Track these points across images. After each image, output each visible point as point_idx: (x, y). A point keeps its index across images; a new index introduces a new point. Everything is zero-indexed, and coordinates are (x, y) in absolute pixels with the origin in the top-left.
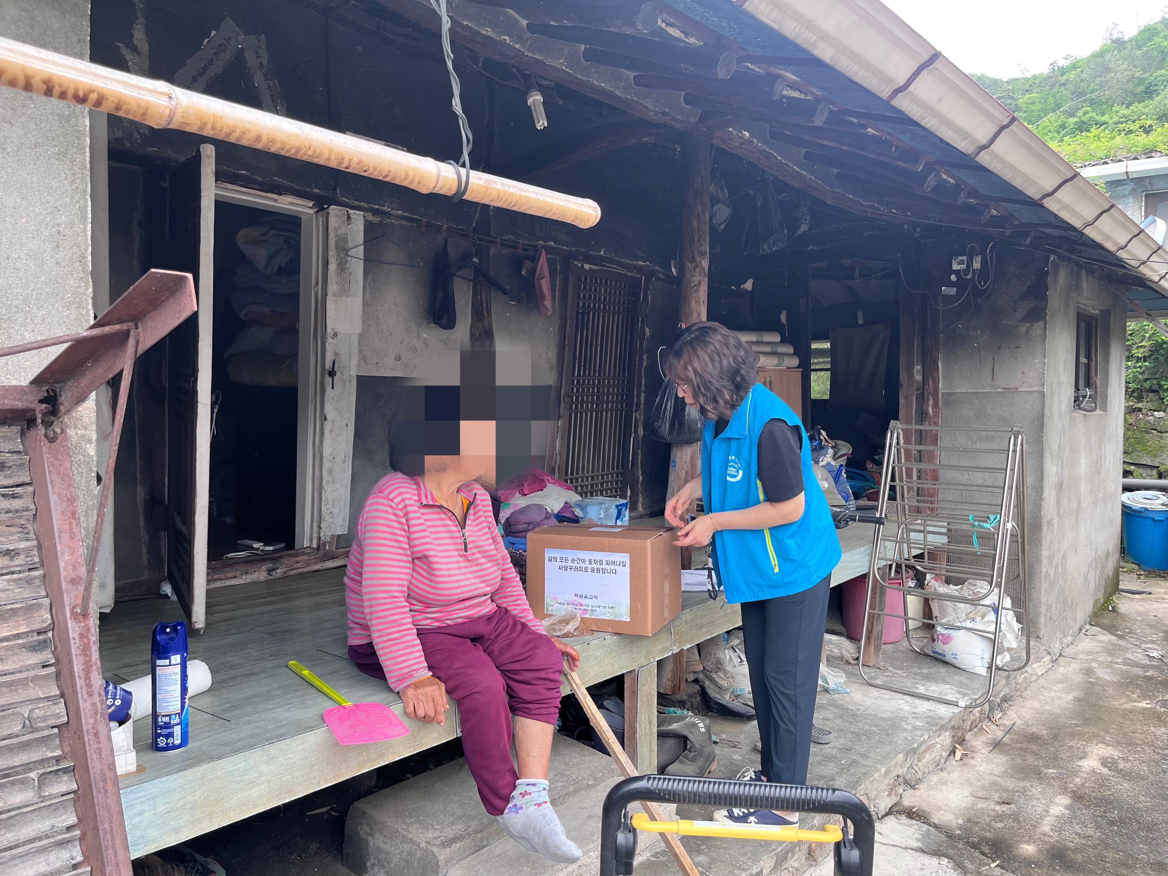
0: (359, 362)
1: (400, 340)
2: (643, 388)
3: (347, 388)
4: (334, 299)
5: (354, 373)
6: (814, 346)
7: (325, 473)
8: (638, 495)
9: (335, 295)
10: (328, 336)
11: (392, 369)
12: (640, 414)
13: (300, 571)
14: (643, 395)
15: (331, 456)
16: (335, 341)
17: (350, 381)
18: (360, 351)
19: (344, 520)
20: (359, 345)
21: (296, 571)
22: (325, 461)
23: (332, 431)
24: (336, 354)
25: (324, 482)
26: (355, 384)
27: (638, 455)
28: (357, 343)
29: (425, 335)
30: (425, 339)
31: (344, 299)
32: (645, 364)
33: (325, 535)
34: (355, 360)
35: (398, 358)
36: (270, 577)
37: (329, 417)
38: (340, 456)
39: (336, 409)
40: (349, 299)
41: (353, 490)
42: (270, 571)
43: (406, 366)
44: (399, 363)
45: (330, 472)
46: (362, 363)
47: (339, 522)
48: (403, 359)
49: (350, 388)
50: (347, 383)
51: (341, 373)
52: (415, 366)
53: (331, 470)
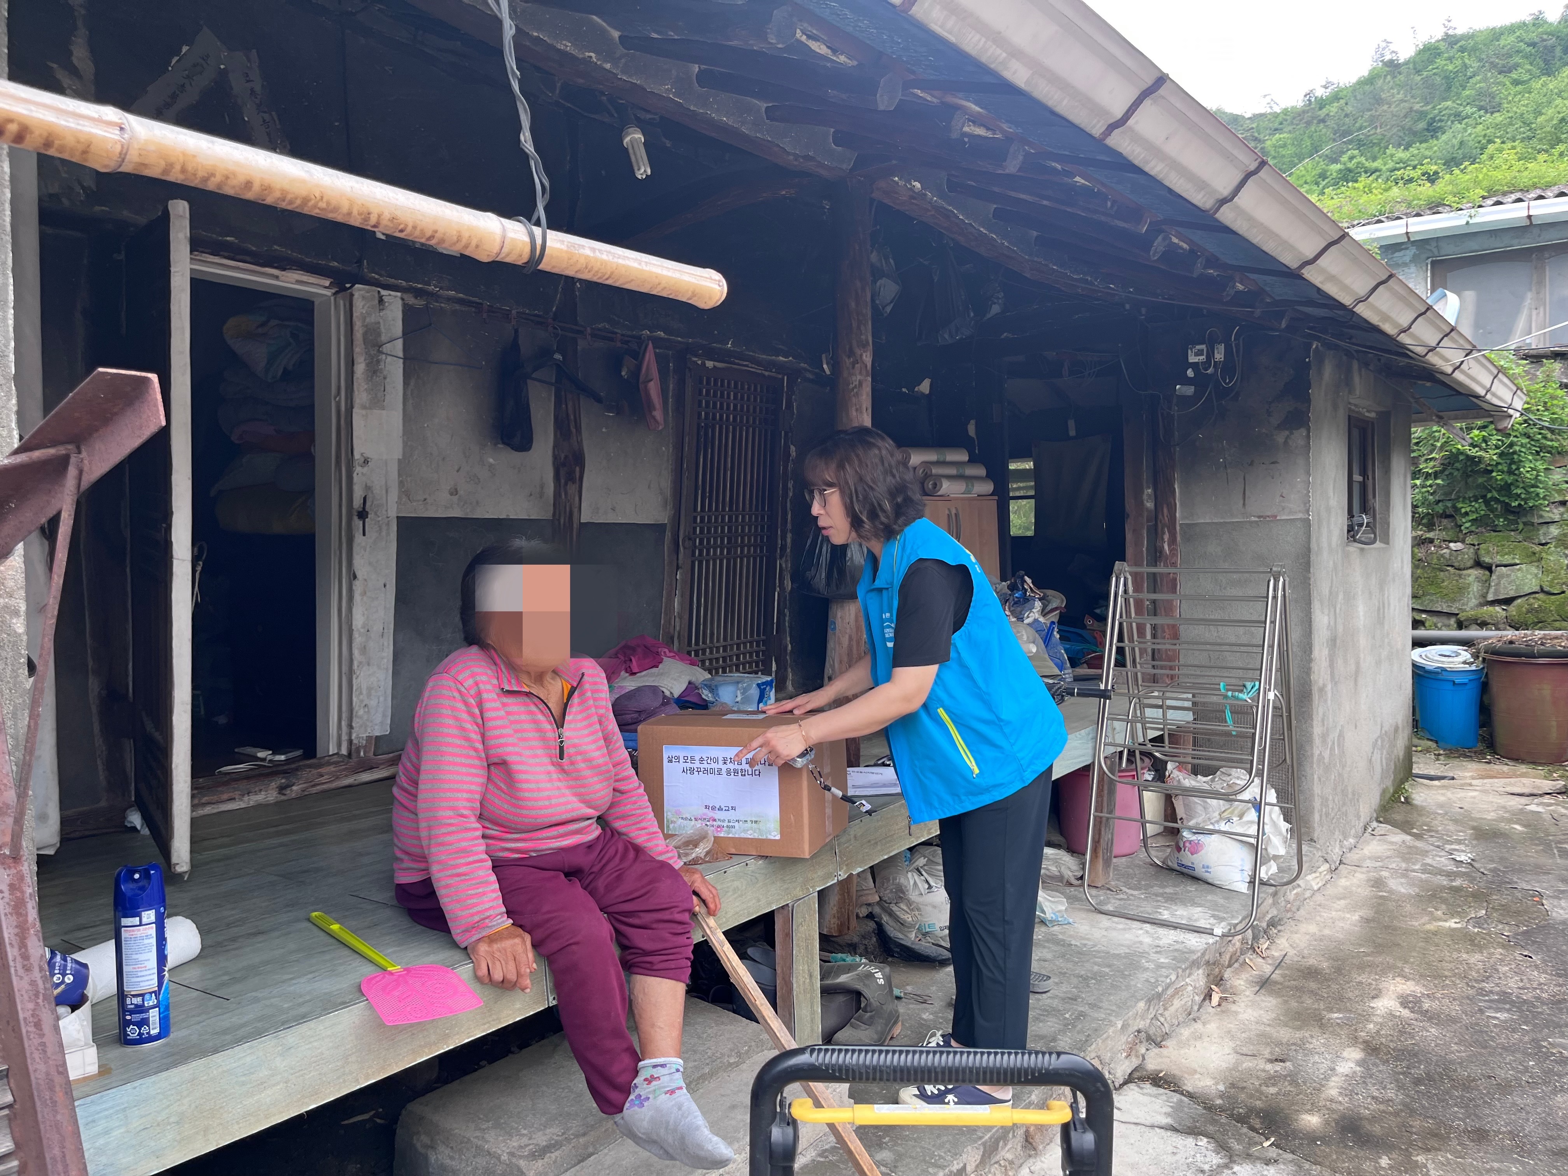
0: (400, 498)
1: (456, 468)
2: (789, 526)
3: (384, 533)
4: (364, 412)
5: (393, 513)
6: (1012, 466)
7: (356, 652)
8: (786, 669)
9: (364, 407)
10: (356, 464)
11: (446, 507)
12: (786, 561)
13: (325, 787)
14: (789, 535)
15: (363, 627)
16: (365, 470)
17: (388, 524)
18: (401, 483)
19: (384, 716)
20: (399, 475)
21: (319, 788)
22: (356, 635)
23: (364, 593)
24: (368, 488)
25: (356, 664)
26: (395, 528)
27: (785, 615)
28: (396, 473)
29: (491, 460)
30: (491, 465)
31: (376, 412)
32: (791, 494)
33: (358, 737)
34: (393, 496)
35: (454, 492)
36: (283, 798)
37: (359, 574)
38: (377, 628)
39: (370, 564)
40: (384, 412)
41: (395, 673)
42: (282, 789)
43: (465, 502)
44: (455, 499)
45: (364, 650)
46: (405, 499)
47: (378, 718)
48: (461, 492)
49: (388, 534)
50: (384, 528)
51: (376, 514)
52: (477, 503)
53: (365, 647)
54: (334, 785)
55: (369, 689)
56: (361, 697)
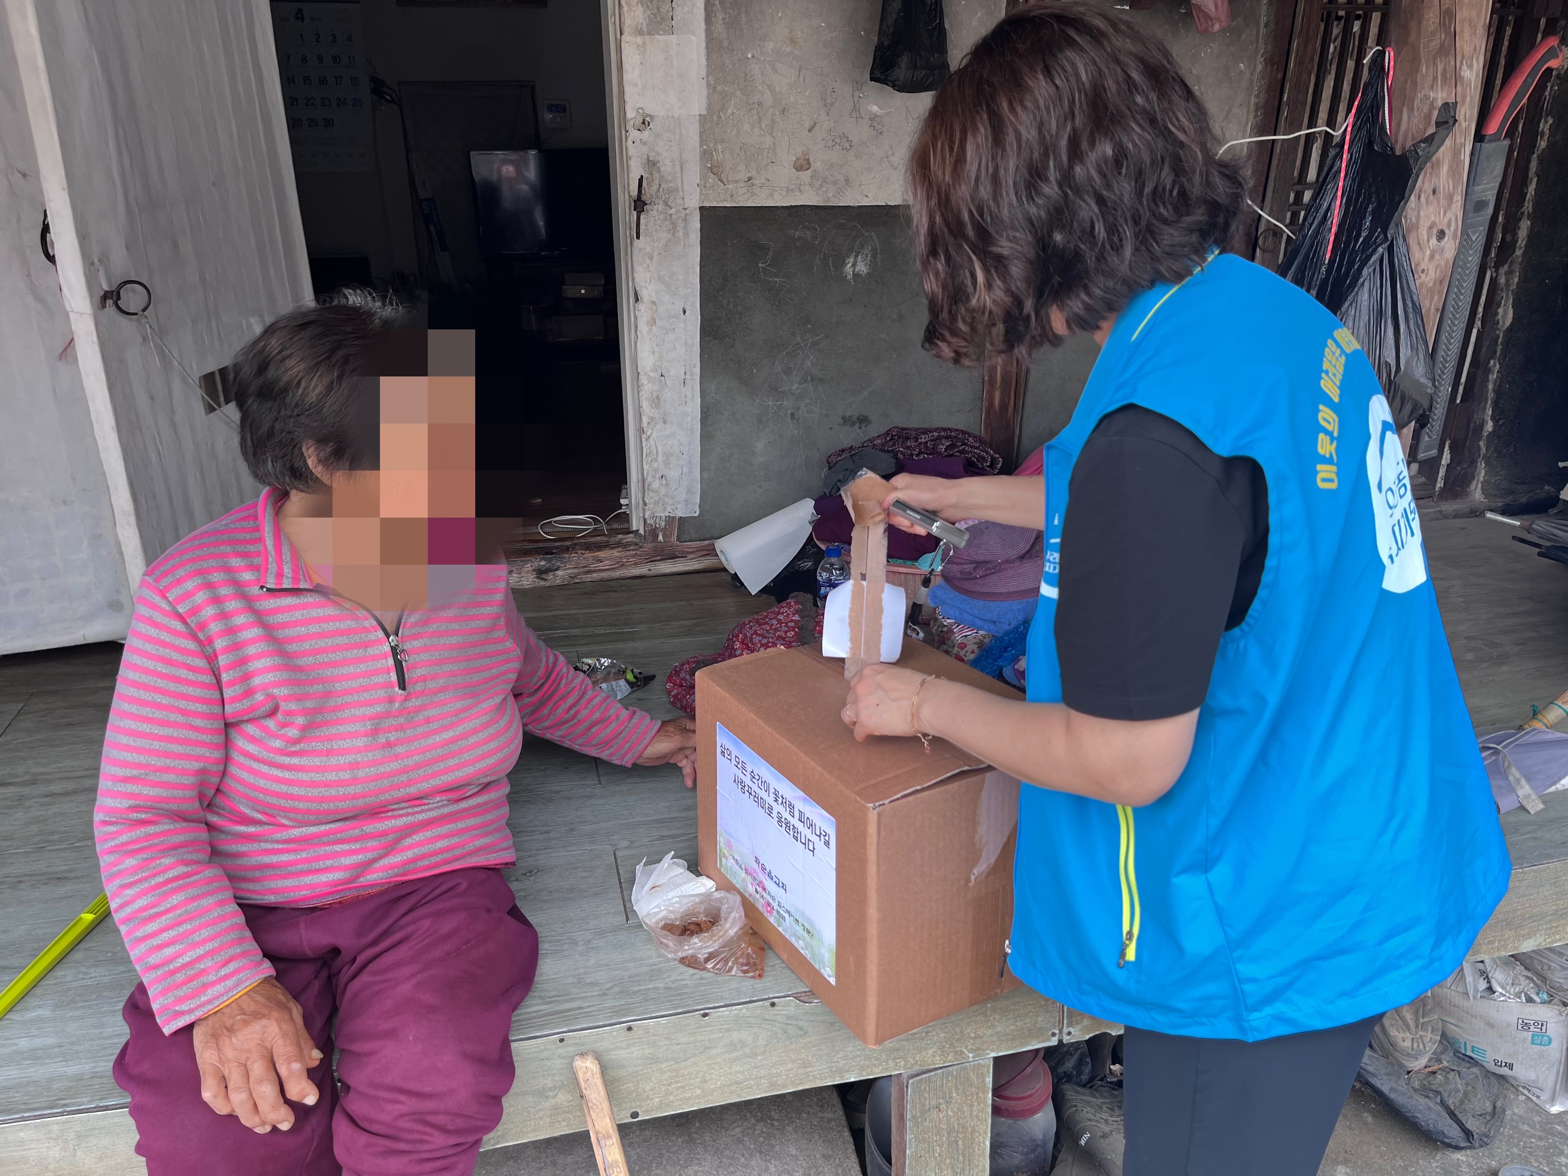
0: (703, 177)
1: (807, 124)
3: (680, 233)
4: (639, 40)
5: (694, 201)
7: (645, 404)
9: (640, 32)
10: (630, 126)
11: (789, 190)
13: (604, 575)
15: (654, 370)
16: (646, 134)
17: (685, 220)
18: (706, 154)
20: (702, 142)
21: (595, 575)
22: (643, 380)
23: (653, 322)
24: (651, 164)
25: (645, 420)
26: (698, 225)
28: (697, 138)
31: (661, 38)
33: (653, 517)
34: (693, 175)
35: (803, 165)
37: (644, 294)
38: (675, 372)
39: (660, 278)
40: (673, 39)
41: (706, 437)
42: (541, 573)
43: (825, 180)
44: (805, 176)
45: (657, 401)
46: (712, 179)
47: (681, 495)
48: (816, 165)
49: (686, 235)
50: (681, 224)
51: (666, 203)
52: (847, 181)
53: (658, 397)
54: (617, 574)
55: (667, 456)
56: (655, 465)
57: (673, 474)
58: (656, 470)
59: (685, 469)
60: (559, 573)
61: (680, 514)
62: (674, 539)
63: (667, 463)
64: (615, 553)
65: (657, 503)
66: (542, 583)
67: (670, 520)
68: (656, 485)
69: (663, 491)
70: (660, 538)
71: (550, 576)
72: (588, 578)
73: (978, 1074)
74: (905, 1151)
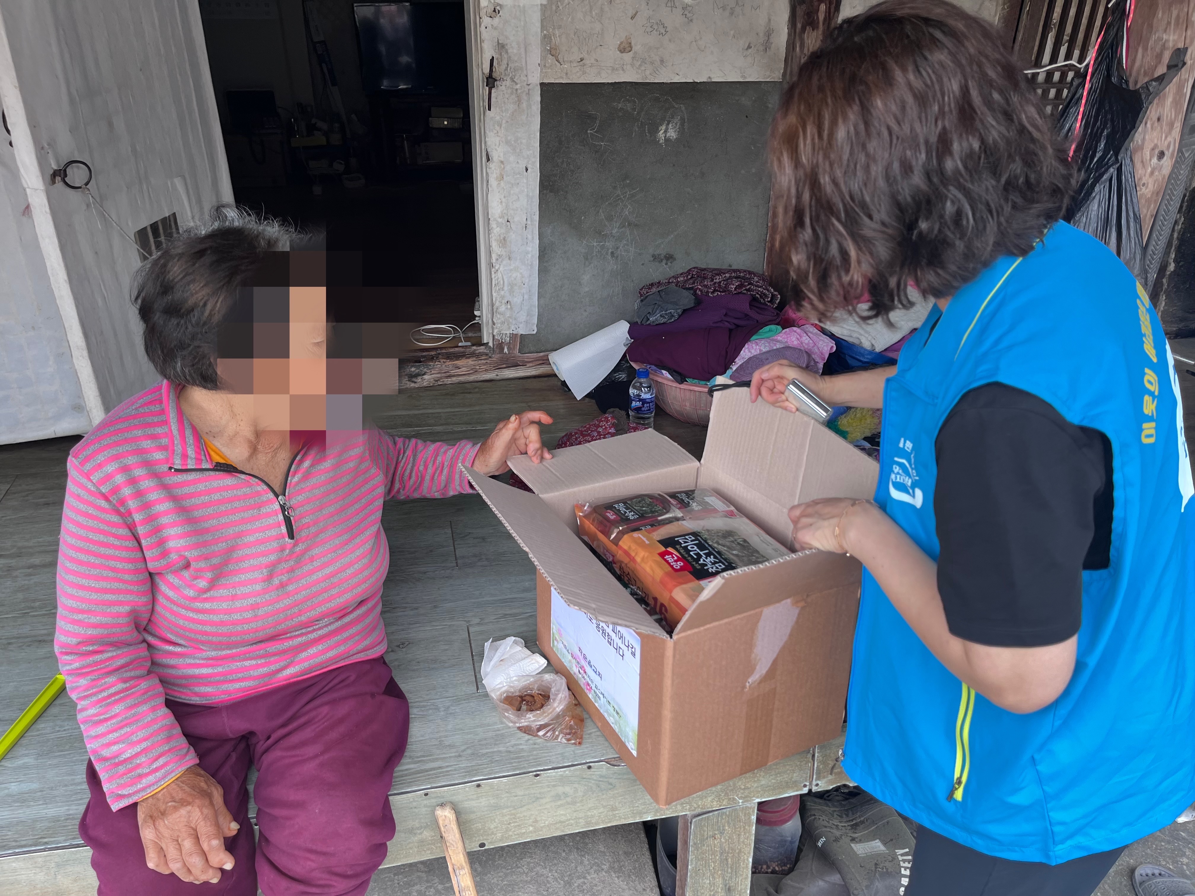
0: (543, 58)
1: (630, 13)
3: (524, 105)
5: (535, 78)
7: (494, 244)
10: (483, 13)
11: (613, 69)
13: (462, 379)
15: (502, 217)
16: (496, 21)
17: (529, 93)
18: (546, 39)
19: (530, 314)
20: (543, 27)
21: (455, 380)
22: (493, 225)
23: (501, 178)
24: (501, 47)
25: (494, 256)
26: (539, 99)
28: (538, 25)
33: (500, 333)
34: (535, 56)
35: (625, 48)
37: (495, 155)
38: (519, 218)
39: (508, 142)
41: (543, 270)
42: (412, 377)
43: (644, 61)
44: (627, 57)
45: (503, 242)
46: (550, 60)
47: (523, 316)
48: (637, 48)
49: (529, 106)
50: (524, 97)
51: (512, 80)
52: (662, 61)
53: (504, 239)
54: (472, 378)
55: (512, 286)
56: (502, 293)
57: (517, 300)
58: (503, 297)
59: (526, 297)
60: (426, 377)
61: (522, 331)
62: (516, 351)
63: (511, 291)
64: (470, 362)
65: (503, 323)
66: (413, 385)
67: (513, 336)
68: (502, 309)
69: (508, 314)
70: (506, 350)
71: (419, 379)
72: (449, 381)
73: (745, 814)
74: (688, 866)
